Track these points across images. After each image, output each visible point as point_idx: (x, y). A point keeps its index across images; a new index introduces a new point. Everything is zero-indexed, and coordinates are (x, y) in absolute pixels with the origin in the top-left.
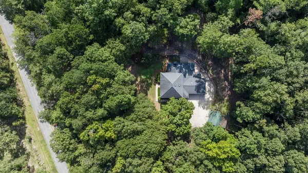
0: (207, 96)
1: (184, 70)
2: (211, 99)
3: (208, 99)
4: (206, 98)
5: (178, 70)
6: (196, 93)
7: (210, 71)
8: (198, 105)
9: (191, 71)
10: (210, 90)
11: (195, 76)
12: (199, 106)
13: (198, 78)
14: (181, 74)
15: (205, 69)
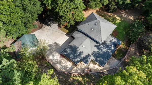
0: (57, 56)
1: (105, 50)
2: (51, 57)
3: (53, 56)
4: (57, 54)
5: (108, 43)
6: (70, 44)
7: (80, 79)
8: (57, 42)
9: (97, 57)
10: (60, 64)
11: (88, 56)
12: (55, 43)
13: (84, 58)
14: (103, 41)
15: (87, 75)
